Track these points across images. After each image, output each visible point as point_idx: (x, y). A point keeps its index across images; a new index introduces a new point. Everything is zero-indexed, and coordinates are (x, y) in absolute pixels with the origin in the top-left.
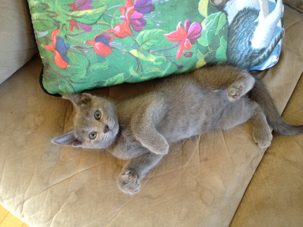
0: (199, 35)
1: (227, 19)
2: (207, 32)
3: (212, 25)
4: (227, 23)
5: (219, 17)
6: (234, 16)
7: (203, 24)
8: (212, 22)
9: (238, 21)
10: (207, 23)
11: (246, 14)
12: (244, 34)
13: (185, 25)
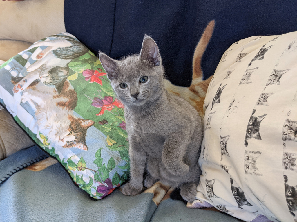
0: (88, 70)
1: (70, 62)
2: (83, 67)
4: (71, 61)
5: (72, 67)
7: (81, 71)
8: (77, 68)
9: (66, 57)
10: (79, 70)
11: (60, 55)
12: (70, 51)
13: (89, 79)
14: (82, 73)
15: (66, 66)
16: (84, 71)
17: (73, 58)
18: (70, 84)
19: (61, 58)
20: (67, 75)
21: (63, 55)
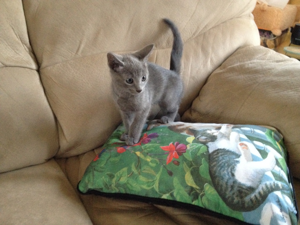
0: (184, 151)
1: (208, 149)
2: (190, 151)
3: (195, 148)
4: (208, 151)
5: (201, 146)
6: (214, 150)
7: (188, 146)
8: (195, 147)
9: (218, 153)
10: (191, 146)
13: (175, 144)
14: (186, 146)
15: (207, 144)
16: (187, 148)
17: (211, 156)
18: (187, 135)
19: (221, 149)
20: (198, 139)
21: (222, 153)
